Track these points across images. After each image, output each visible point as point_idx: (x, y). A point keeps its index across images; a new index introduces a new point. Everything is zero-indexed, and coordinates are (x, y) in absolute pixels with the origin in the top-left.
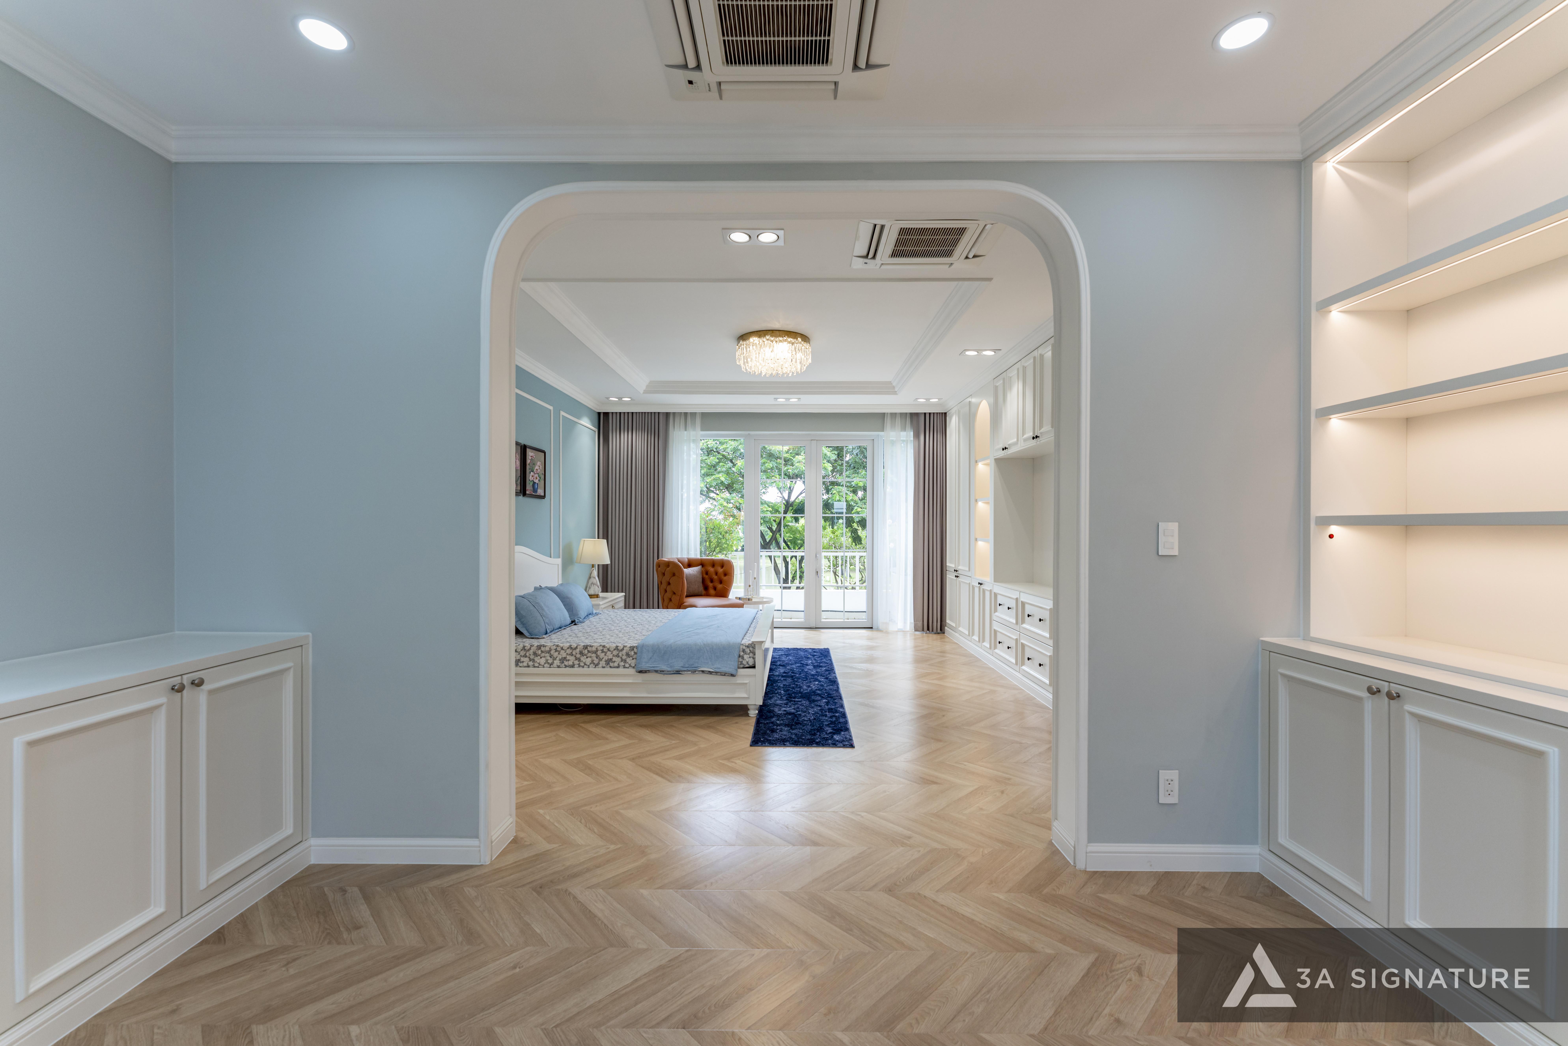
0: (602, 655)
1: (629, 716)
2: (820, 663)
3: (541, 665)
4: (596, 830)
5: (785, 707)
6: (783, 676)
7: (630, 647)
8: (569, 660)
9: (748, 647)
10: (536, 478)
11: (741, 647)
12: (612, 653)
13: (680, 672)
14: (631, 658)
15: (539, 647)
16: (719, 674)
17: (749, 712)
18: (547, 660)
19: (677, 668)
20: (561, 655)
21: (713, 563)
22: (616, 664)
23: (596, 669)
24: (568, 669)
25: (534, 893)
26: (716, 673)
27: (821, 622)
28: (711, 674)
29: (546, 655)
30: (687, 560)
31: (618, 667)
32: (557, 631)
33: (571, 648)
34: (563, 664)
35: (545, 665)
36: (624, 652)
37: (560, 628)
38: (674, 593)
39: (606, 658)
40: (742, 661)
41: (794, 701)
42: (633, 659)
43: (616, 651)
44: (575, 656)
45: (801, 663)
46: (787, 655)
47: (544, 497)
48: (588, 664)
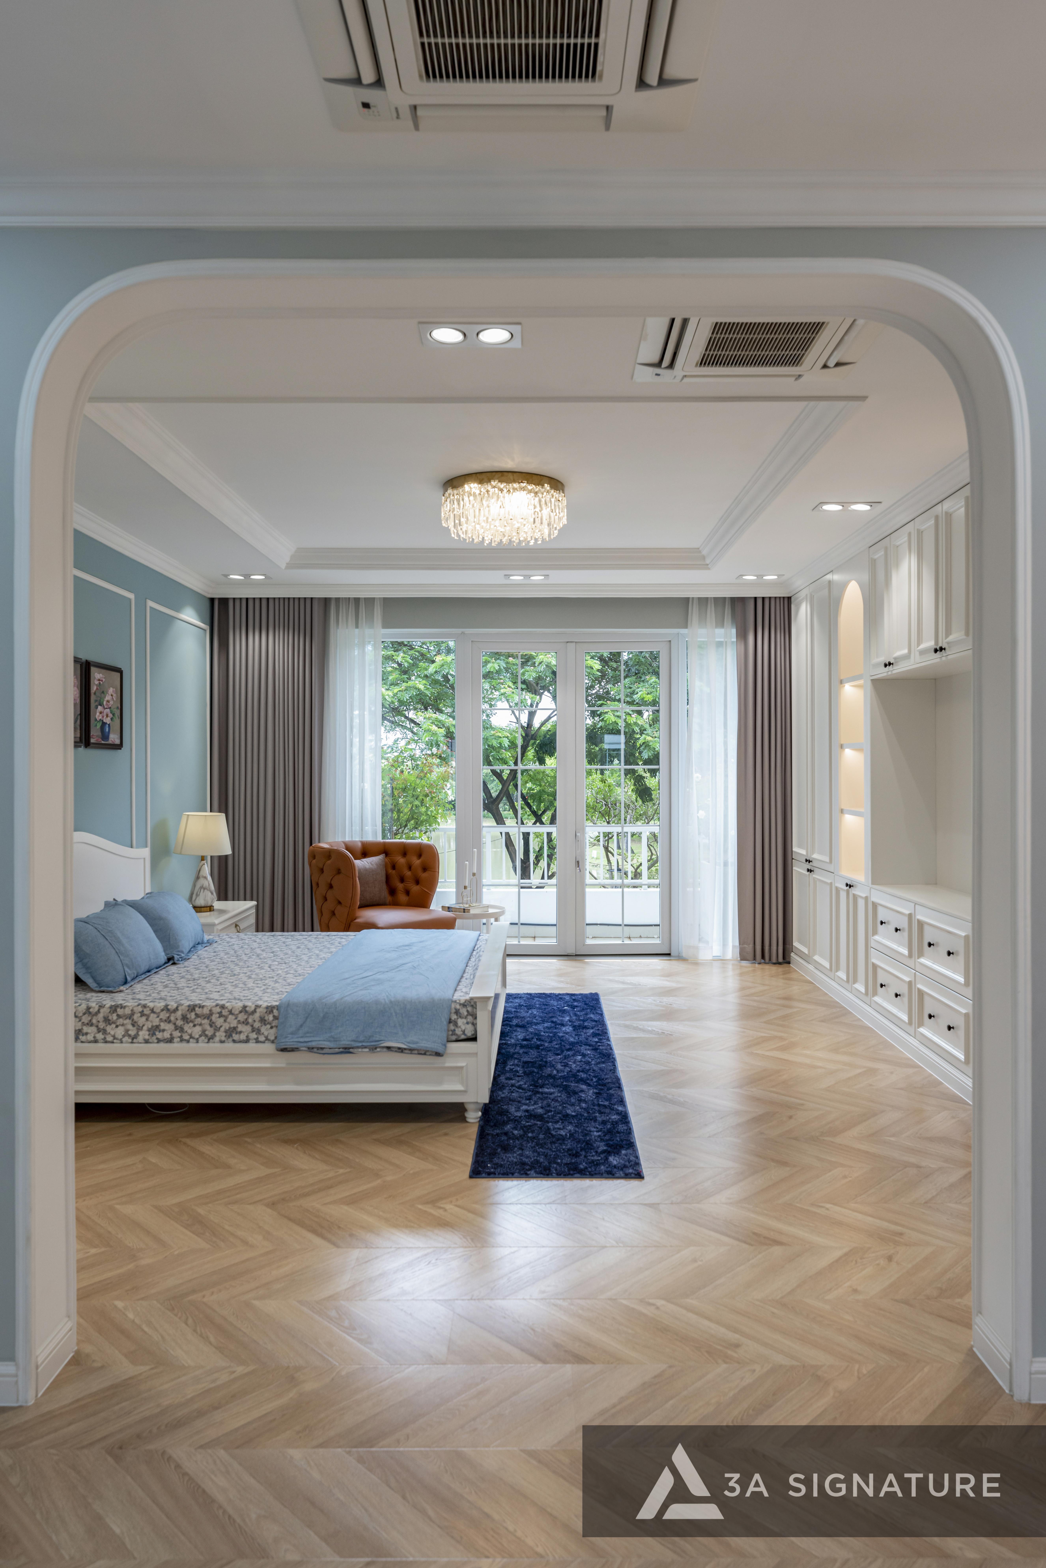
0: (220, 1022)
1: (266, 1124)
2: (584, 1021)
3: (117, 1039)
4: (212, 1339)
5: (526, 1104)
6: (522, 1047)
7: (267, 1007)
8: (164, 1030)
9: (464, 1005)
10: (107, 716)
11: (453, 1006)
12: (236, 1018)
13: (351, 1050)
14: (269, 1026)
15: (114, 1009)
16: (416, 1052)
17: (467, 1115)
18: (127, 1031)
19: (345, 1042)
20: (151, 1022)
21: (405, 850)
22: (243, 1037)
23: (211, 1045)
24: (162, 1045)
25: (110, 1459)
26: (411, 1051)
27: (584, 945)
28: (402, 1052)
29: (125, 1022)
30: (360, 844)
31: (247, 1041)
32: (143, 976)
33: (168, 1010)
34: (154, 1038)
35: (124, 1040)
36: (257, 1016)
37: (149, 971)
38: (340, 903)
39: (226, 1026)
40: (454, 1030)
41: (542, 1093)
42: (272, 1028)
43: (243, 1014)
44: (175, 1024)
45: (552, 1022)
46: (529, 1007)
47: (119, 746)
48: (197, 1036)
